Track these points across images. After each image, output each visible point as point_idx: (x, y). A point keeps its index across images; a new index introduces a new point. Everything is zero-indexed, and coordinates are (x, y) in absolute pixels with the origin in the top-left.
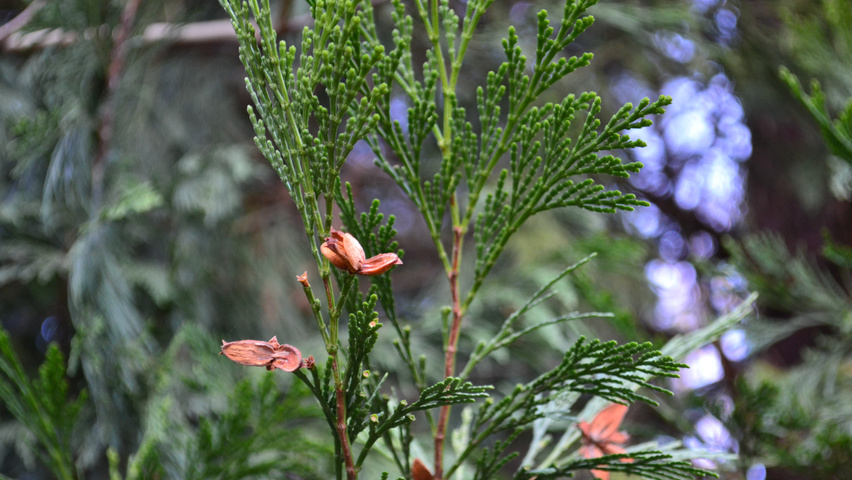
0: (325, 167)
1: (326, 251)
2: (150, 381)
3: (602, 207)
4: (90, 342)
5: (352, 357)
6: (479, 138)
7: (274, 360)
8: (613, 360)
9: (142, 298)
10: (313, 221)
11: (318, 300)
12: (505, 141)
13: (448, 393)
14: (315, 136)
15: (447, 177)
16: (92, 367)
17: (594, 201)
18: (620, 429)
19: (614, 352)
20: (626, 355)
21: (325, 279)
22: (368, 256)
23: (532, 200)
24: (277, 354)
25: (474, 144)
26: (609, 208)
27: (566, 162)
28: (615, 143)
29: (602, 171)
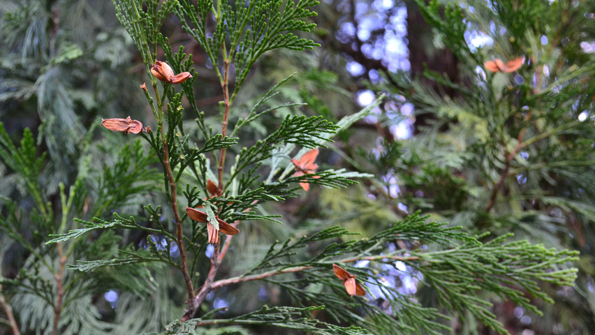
0: (151, 28)
1: (153, 72)
2: (81, 147)
3: (297, 48)
4: (49, 129)
5: (170, 126)
6: (235, 13)
7: (129, 128)
8: (305, 125)
9: (79, 107)
10: (147, 57)
11: (151, 98)
12: (248, 15)
13: (218, 143)
14: (146, 12)
15: (219, 34)
16: (51, 142)
17: (293, 45)
18: (314, 163)
19: (305, 122)
20: (311, 123)
21: (155, 86)
22: (175, 74)
23: (263, 45)
24: (130, 125)
25: (233, 17)
26: (301, 48)
27: (278, 25)
28: (302, 13)
29: (296, 28)
